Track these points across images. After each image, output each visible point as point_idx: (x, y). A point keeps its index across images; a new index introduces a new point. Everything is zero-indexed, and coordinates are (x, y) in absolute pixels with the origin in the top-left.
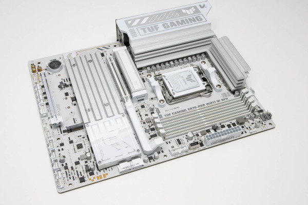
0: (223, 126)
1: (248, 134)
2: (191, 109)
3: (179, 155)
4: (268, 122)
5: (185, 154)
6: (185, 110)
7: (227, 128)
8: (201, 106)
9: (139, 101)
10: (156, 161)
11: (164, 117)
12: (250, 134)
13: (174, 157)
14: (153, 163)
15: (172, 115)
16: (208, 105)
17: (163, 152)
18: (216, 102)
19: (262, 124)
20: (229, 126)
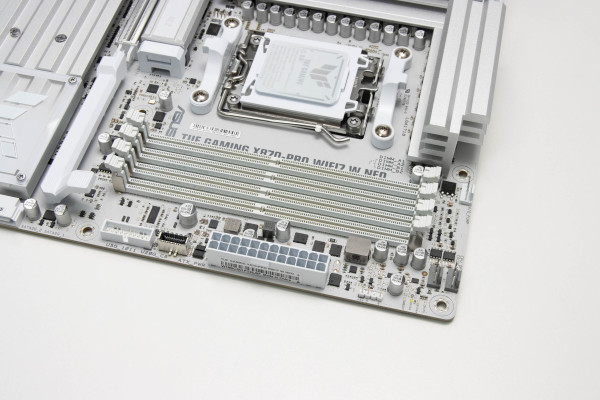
0: (301, 239)
1: (351, 295)
2: (264, 152)
3: (120, 247)
4: (440, 295)
5: (138, 251)
6: (245, 148)
7: (308, 248)
8: (297, 158)
9: (155, 70)
10: (56, 231)
11: (178, 137)
12: (356, 299)
13: (104, 245)
14: (46, 228)
15: (201, 142)
16: (318, 167)
17: (92, 216)
18: (347, 169)
19: (418, 292)
20: (319, 246)
